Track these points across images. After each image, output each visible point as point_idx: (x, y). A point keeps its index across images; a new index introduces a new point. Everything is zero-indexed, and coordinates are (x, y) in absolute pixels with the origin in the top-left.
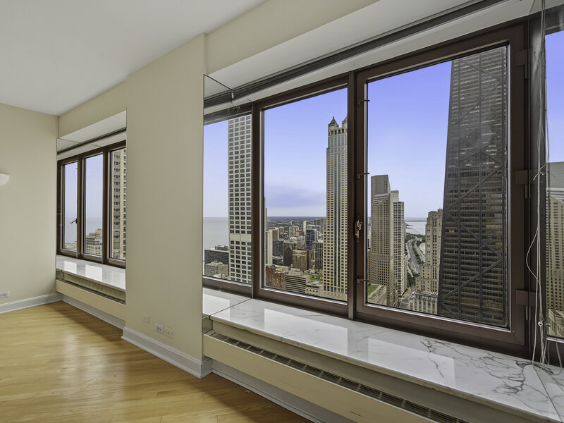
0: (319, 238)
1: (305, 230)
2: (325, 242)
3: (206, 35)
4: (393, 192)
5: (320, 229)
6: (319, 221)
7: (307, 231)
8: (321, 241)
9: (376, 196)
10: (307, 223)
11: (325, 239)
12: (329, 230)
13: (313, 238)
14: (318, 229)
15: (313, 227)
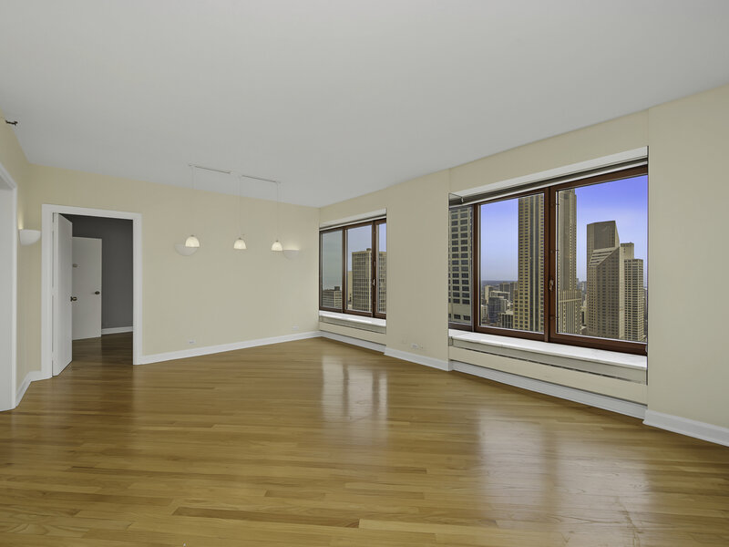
0: (508, 308)
1: (487, 299)
2: (516, 314)
3: (450, 169)
4: (623, 245)
5: (509, 296)
6: (505, 286)
7: (490, 299)
8: (509, 312)
9: (595, 251)
10: (491, 289)
11: (516, 310)
12: (521, 298)
13: (499, 309)
14: (506, 296)
15: (499, 294)
